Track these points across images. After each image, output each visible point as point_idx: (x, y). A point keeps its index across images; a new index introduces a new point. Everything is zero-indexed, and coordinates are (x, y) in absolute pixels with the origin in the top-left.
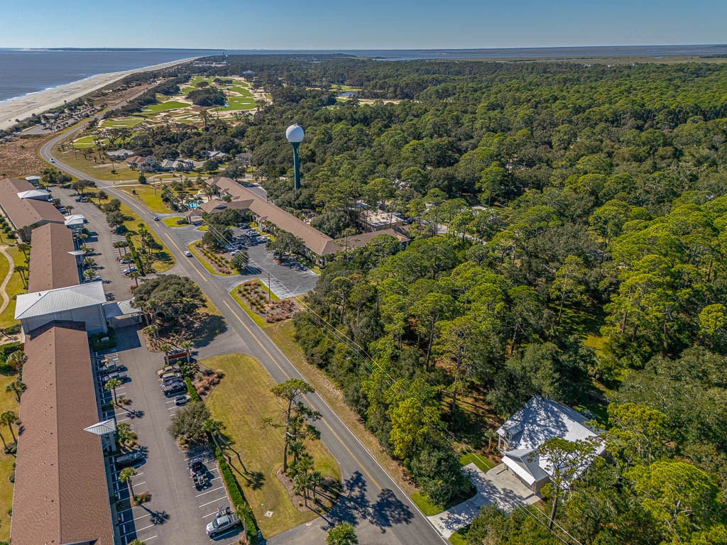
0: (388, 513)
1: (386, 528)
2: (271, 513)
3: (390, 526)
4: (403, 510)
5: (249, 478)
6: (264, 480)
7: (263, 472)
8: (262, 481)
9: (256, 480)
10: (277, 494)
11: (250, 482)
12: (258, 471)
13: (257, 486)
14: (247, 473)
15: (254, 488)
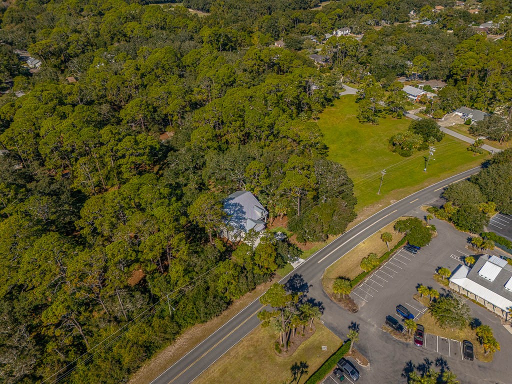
0: (298, 285)
1: (309, 285)
2: (323, 347)
3: (306, 283)
4: (294, 279)
5: (299, 375)
6: (296, 363)
7: (289, 367)
8: (299, 364)
9: (299, 370)
10: (307, 350)
11: (302, 373)
12: (290, 371)
13: (304, 366)
14: (295, 379)
15: (307, 367)
